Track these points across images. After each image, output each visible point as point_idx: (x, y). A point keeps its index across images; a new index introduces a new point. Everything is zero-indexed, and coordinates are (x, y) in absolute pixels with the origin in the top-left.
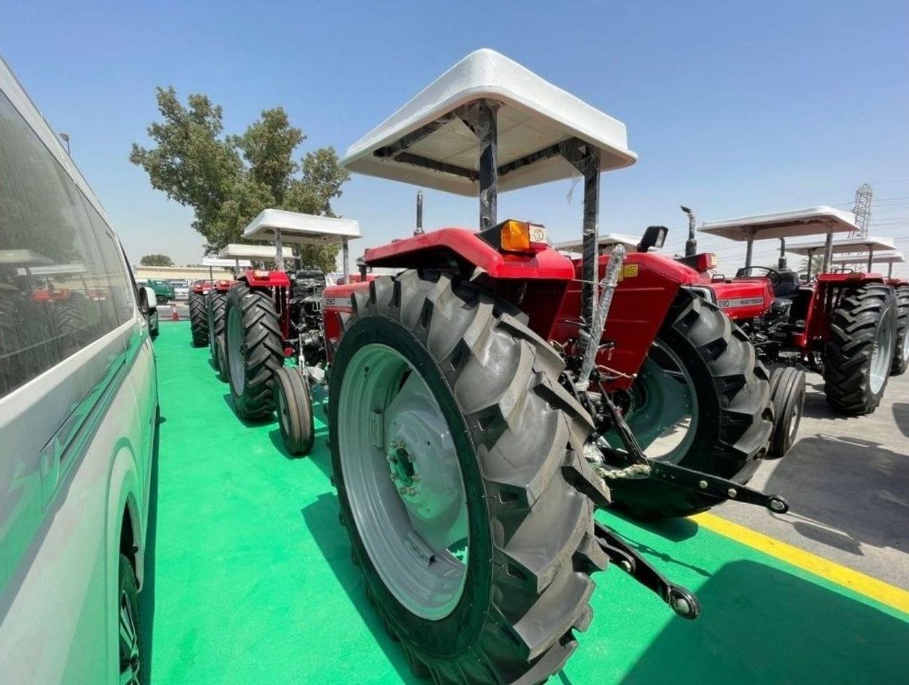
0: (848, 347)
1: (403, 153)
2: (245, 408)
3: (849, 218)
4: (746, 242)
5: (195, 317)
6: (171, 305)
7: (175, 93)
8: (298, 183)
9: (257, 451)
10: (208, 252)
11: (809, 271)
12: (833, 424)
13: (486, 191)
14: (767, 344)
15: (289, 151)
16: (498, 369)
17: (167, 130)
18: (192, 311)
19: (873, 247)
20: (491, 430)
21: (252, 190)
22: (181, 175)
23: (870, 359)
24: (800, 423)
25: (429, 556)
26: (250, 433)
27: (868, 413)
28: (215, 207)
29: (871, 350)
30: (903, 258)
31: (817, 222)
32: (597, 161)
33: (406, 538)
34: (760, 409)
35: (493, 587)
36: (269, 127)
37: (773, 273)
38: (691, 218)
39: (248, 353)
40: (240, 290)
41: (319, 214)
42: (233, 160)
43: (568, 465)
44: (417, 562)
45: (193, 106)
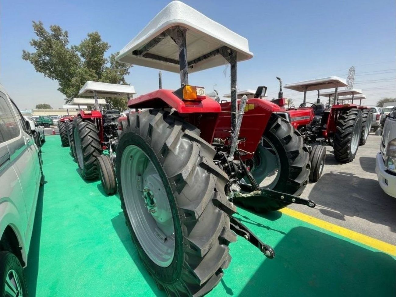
0: (343, 135)
1: (147, 53)
2: (85, 174)
3: (344, 81)
4: (304, 92)
5: (62, 133)
6: (52, 127)
7: (42, 24)
8: (108, 68)
9: (91, 194)
10: (67, 102)
11: (329, 103)
12: (337, 167)
13: (183, 71)
14: (312, 135)
15: (103, 53)
16: (183, 156)
17: (40, 43)
18: (60, 130)
19: (354, 93)
20: (179, 185)
21: (86, 72)
22: (50, 65)
23: (351, 140)
24: (324, 167)
25: (164, 238)
26: (88, 186)
27: (350, 162)
28: (69, 81)
29: (352, 136)
30: (365, 98)
31: (332, 83)
32: (236, 56)
33: (155, 231)
34: (305, 164)
35: (184, 254)
36: (92, 41)
37: (314, 105)
38: (281, 82)
39: (84, 150)
40: (78, 120)
41: (119, 83)
42: (75, 58)
43: (215, 199)
44: (159, 241)
45: (53, 31)
